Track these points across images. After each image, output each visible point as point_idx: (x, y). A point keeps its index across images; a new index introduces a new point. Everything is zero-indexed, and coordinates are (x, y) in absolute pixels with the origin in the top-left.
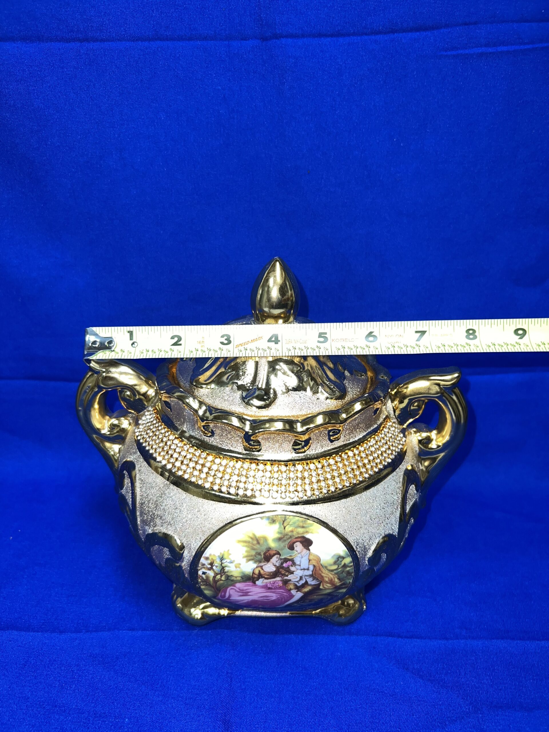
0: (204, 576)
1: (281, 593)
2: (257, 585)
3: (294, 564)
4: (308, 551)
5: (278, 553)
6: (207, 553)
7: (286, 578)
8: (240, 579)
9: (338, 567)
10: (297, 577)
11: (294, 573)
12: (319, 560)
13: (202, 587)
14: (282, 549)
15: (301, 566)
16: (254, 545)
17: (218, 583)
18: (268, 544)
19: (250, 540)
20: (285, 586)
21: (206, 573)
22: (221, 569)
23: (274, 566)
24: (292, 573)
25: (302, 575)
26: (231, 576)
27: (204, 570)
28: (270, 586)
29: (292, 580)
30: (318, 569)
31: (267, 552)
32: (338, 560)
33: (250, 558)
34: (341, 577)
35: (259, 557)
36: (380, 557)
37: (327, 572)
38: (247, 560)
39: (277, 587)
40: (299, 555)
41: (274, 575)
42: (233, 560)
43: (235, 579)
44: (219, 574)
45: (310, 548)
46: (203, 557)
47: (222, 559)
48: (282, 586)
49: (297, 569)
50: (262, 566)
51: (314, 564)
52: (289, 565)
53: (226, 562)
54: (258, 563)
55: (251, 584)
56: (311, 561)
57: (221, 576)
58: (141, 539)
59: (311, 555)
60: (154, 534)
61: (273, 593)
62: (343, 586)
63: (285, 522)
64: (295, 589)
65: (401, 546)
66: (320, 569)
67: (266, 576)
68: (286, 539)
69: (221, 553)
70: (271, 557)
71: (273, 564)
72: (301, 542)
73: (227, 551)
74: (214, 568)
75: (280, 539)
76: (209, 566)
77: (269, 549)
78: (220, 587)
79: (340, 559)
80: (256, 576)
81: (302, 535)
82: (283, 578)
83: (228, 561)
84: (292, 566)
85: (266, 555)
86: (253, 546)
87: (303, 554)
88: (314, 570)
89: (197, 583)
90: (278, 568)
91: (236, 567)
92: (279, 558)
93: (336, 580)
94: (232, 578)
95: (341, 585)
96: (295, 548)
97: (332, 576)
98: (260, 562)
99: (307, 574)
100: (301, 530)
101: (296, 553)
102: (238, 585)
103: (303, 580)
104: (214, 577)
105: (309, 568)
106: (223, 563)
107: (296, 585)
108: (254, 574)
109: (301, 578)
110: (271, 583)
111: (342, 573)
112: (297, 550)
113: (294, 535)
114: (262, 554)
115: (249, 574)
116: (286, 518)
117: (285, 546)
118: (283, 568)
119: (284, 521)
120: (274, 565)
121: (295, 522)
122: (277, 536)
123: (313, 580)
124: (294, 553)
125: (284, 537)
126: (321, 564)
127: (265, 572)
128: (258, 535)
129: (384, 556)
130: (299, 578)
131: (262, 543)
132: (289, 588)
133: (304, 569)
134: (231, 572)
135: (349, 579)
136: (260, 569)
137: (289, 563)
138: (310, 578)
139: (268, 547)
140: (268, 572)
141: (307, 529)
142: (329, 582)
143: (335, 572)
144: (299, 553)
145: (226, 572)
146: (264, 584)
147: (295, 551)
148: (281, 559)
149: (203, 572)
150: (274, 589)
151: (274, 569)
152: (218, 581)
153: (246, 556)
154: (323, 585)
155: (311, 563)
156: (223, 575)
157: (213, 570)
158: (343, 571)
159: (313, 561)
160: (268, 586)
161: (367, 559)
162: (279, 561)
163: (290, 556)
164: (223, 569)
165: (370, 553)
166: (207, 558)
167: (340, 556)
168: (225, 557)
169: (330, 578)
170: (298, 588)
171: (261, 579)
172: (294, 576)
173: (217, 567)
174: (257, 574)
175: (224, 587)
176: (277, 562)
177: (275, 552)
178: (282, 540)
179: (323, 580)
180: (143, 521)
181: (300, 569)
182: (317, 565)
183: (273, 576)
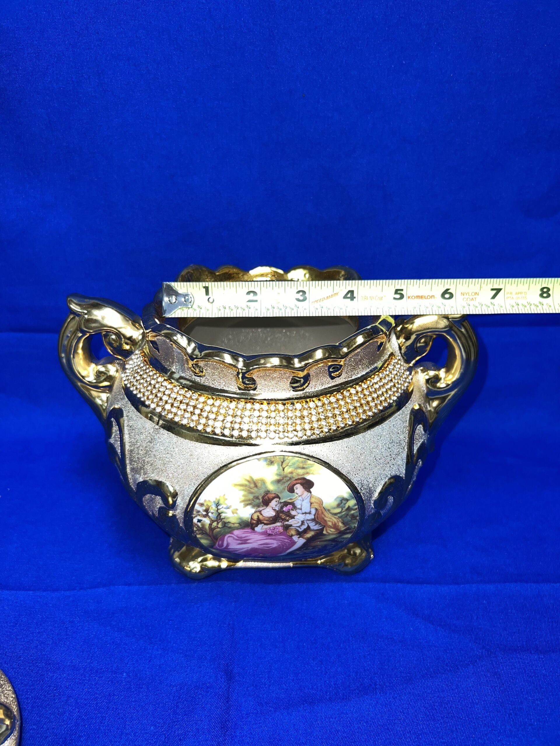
0: (199, 524)
1: (282, 539)
2: (256, 532)
3: (295, 507)
4: (309, 494)
5: (278, 497)
6: (201, 500)
7: (287, 523)
8: (238, 526)
9: (342, 510)
10: (299, 522)
11: (295, 517)
12: (321, 502)
13: (198, 536)
14: (281, 492)
15: (302, 509)
16: (251, 488)
17: (215, 531)
18: (266, 487)
19: (247, 483)
20: (286, 532)
21: (202, 520)
22: (217, 516)
23: (273, 511)
24: (293, 517)
25: (303, 520)
26: (228, 522)
27: (199, 518)
28: (270, 533)
29: (293, 525)
30: (320, 512)
31: (266, 496)
32: (342, 503)
33: (248, 503)
34: (345, 521)
35: (258, 501)
36: (387, 500)
37: (330, 515)
38: (244, 504)
39: (278, 533)
40: (300, 498)
41: (274, 520)
42: (229, 505)
43: (232, 526)
44: (215, 521)
45: (311, 490)
46: (198, 504)
47: (217, 505)
48: (283, 532)
49: (298, 513)
50: (261, 511)
51: (317, 507)
52: (289, 509)
53: (222, 508)
54: (256, 508)
55: (250, 530)
56: (312, 504)
57: (218, 524)
58: (132, 489)
59: (313, 497)
60: (145, 482)
61: (274, 540)
62: (348, 531)
63: (284, 464)
64: (296, 535)
65: (408, 490)
66: (322, 513)
67: (265, 522)
68: (285, 481)
69: (216, 499)
70: (270, 500)
71: (272, 508)
72: (302, 484)
73: (223, 495)
74: (210, 514)
75: (278, 481)
76: (204, 513)
77: (268, 492)
78: (217, 535)
79: (344, 502)
80: (255, 522)
81: (302, 477)
82: (284, 523)
83: (225, 506)
84: (292, 510)
85: (265, 498)
86: (251, 490)
87: (303, 496)
88: (317, 514)
89: (193, 531)
90: (278, 513)
91: (233, 513)
92: (278, 502)
93: (340, 524)
94: (230, 525)
95: (346, 530)
96: (296, 491)
97: (335, 520)
98: (259, 506)
99: (309, 519)
100: (301, 471)
101: (297, 495)
102: (236, 532)
103: (305, 525)
104: (210, 525)
105: (310, 511)
106: (219, 509)
107: (297, 531)
108: (252, 520)
109: (303, 523)
110: (271, 528)
111: (346, 517)
112: (297, 493)
113: (294, 476)
114: (260, 497)
115: (247, 520)
116: (285, 459)
117: (285, 489)
118: (283, 512)
119: (282, 462)
120: (275, 510)
121: (295, 463)
122: (276, 478)
123: (316, 525)
124: (294, 496)
125: (283, 479)
126: (323, 507)
127: (265, 517)
128: (255, 478)
129: (391, 499)
130: (301, 523)
131: (260, 486)
132: (290, 534)
133: (306, 513)
134: (228, 518)
135: (354, 523)
136: (258, 514)
137: (290, 507)
138: (312, 523)
139: (266, 490)
140: (267, 517)
141: (308, 470)
142: (332, 526)
143: (339, 515)
144: (300, 496)
145: (222, 519)
146: (263, 530)
147: (295, 494)
148: (281, 503)
149: (198, 519)
150: (275, 535)
151: (273, 514)
152: (215, 529)
153: (243, 501)
154: (326, 530)
155: (313, 507)
156: (220, 522)
157: (209, 517)
158: (347, 515)
159: (315, 504)
160: (268, 532)
161: (372, 502)
162: (279, 505)
163: (291, 499)
164: (219, 516)
165: (376, 495)
166: (202, 505)
167: (343, 498)
168: (221, 502)
169: (333, 522)
170: (300, 534)
171: (260, 525)
172: (295, 521)
173: (212, 514)
174: (256, 519)
175: (221, 535)
176: (276, 506)
177: (274, 495)
178: (281, 483)
179: (327, 524)
180: (132, 469)
181: (301, 513)
182: (320, 508)
183: (273, 522)
